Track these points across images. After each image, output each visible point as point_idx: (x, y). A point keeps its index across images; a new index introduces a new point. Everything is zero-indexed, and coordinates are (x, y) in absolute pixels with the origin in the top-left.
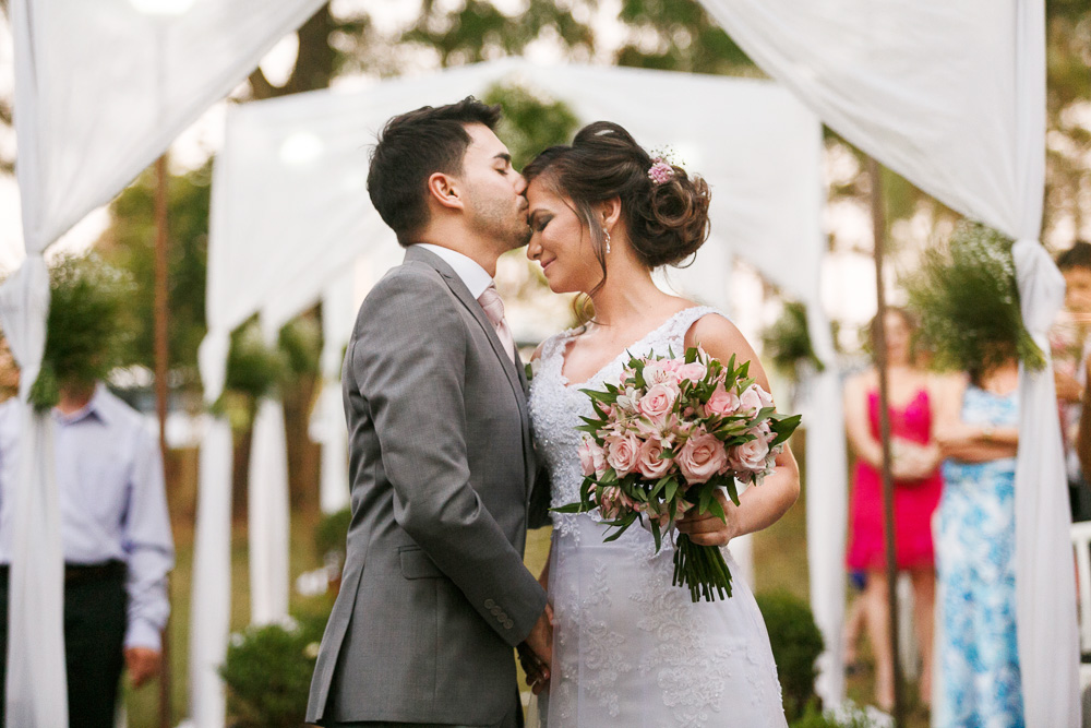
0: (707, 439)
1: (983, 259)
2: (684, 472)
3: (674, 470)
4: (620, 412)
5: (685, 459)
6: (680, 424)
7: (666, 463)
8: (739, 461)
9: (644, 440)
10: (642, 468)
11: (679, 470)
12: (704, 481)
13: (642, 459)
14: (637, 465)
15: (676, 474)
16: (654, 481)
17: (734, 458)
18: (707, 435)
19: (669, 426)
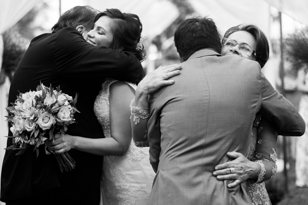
0: (46, 113)
1: (303, 37)
2: (41, 127)
3: (37, 127)
4: (17, 112)
5: (40, 122)
6: (36, 111)
7: (34, 125)
8: (60, 119)
9: (26, 119)
10: (26, 128)
11: (38, 126)
12: (49, 128)
13: (26, 125)
14: (24, 128)
15: (38, 128)
16: (31, 132)
17: (58, 118)
18: (46, 112)
19: (32, 112)
